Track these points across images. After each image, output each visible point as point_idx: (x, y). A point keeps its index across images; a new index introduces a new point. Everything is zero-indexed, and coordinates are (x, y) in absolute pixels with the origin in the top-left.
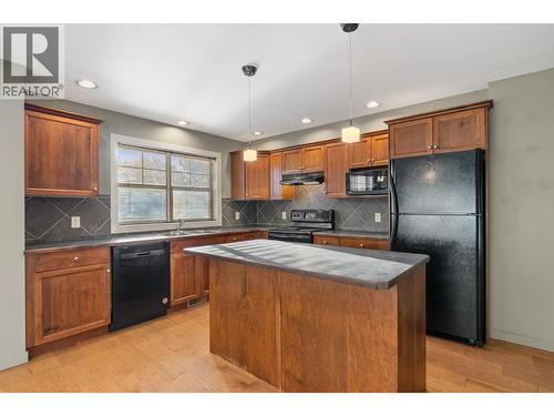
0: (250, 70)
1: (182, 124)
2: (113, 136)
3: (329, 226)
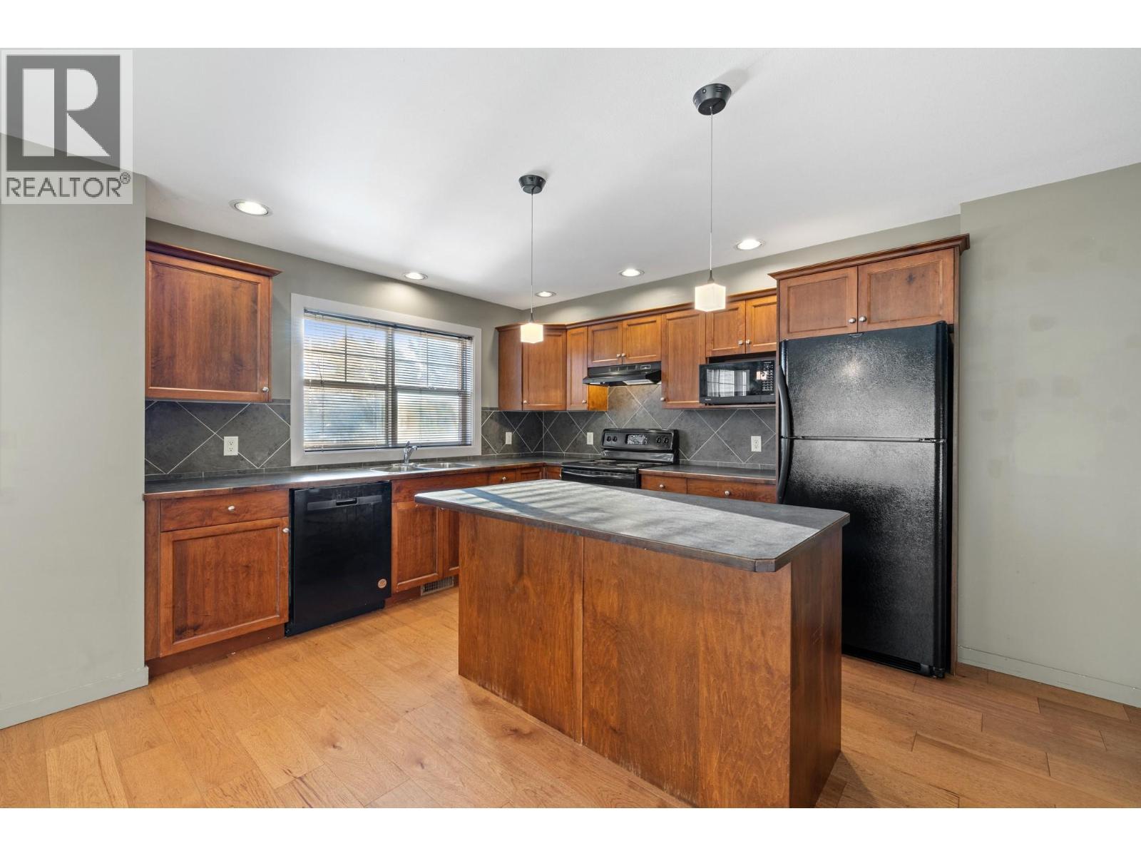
0: (534, 183)
1: (414, 277)
2: (295, 297)
3: (670, 457)
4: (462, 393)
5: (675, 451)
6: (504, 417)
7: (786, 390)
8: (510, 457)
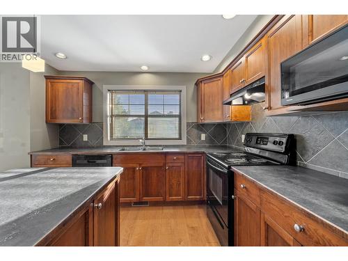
2: (104, 86)
4: (179, 117)
6: (200, 127)
8: (205, 147)
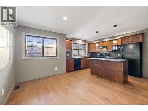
0: (97, 32)
1: (81, 39)
2: (72, 42)
3: (108, 56)
4: (85, 50)
5: (109, 56)
6: (89, 52)
7: (122, 49)
